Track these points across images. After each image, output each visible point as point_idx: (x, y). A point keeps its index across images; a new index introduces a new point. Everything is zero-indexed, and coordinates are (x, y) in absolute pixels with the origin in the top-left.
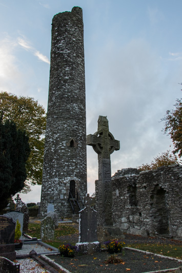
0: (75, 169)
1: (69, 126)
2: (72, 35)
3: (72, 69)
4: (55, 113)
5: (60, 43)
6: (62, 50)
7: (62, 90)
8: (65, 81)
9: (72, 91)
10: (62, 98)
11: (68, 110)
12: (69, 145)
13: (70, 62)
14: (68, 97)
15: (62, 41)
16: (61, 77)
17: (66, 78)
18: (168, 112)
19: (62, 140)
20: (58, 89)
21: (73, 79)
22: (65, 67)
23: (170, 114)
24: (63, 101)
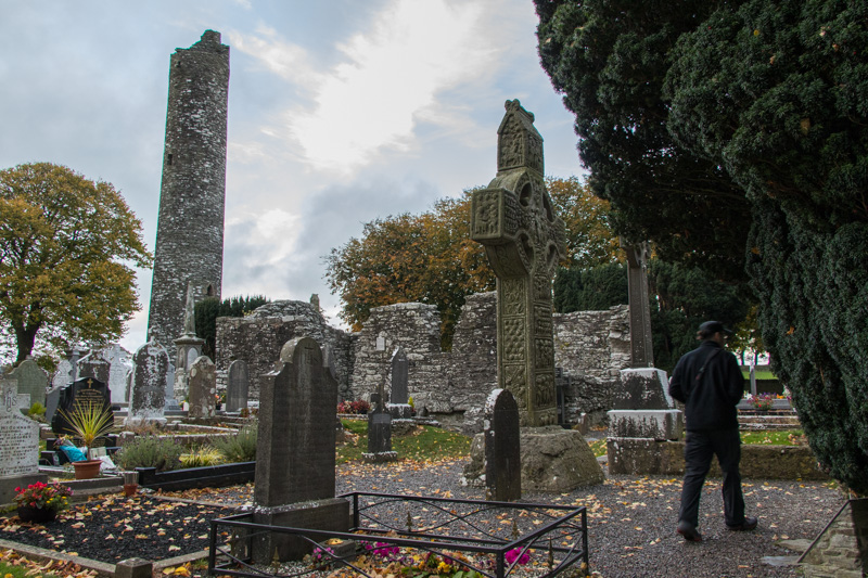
1: (206, 263)
2: (216, 102)
3: (214, 167)
4: (184, 238)
5: (196, 113)
6: (200, 129)
7: (198, 201)
8: (204, 186)
9: (212, 205)
10: (197, 215)
11: (206, 238)
12: (206, 292)
13: (212, 153)
14: (206, 215)
15: (200, 111)
16: (196, 177)
17: (206, 181)
18: (334, 251)
19: (196, 284)
20: (192, 198)
21: (214, 184)
22: (204, 162)
23: (336, 254)
24: (200, 221)
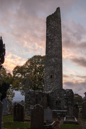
0: (52, 87)
1: (50, 69)
3: (52, 43)
8: (49, 49)
9: (51, 53)
11: (50, 62)
12: (50, 77)
14: (50, 56)
22: (49, 42)
24: (48, 58)
